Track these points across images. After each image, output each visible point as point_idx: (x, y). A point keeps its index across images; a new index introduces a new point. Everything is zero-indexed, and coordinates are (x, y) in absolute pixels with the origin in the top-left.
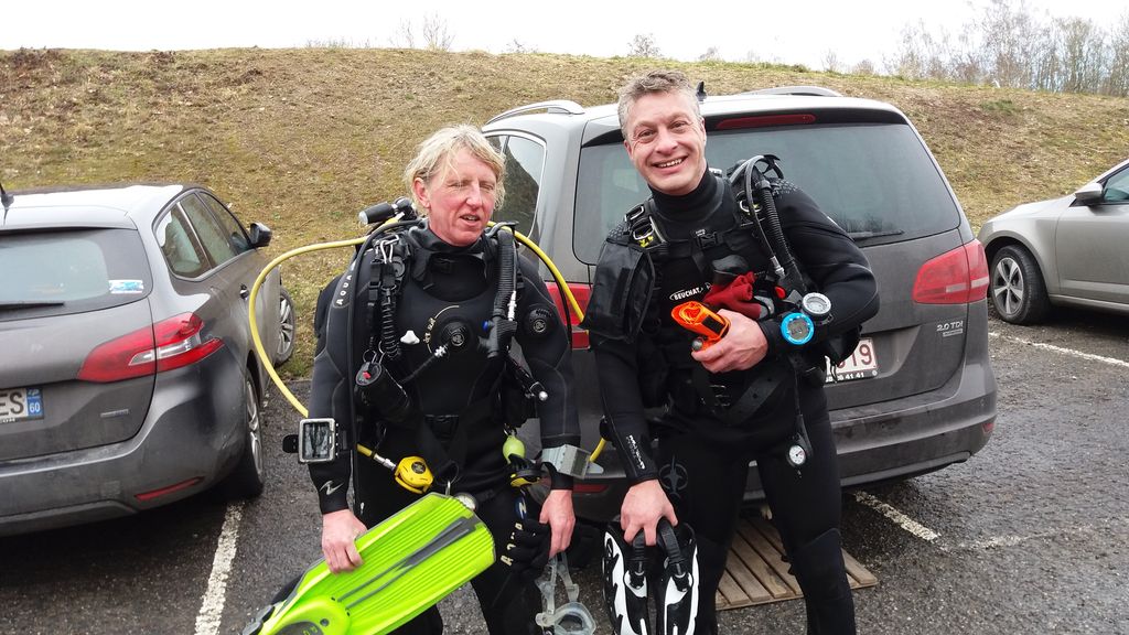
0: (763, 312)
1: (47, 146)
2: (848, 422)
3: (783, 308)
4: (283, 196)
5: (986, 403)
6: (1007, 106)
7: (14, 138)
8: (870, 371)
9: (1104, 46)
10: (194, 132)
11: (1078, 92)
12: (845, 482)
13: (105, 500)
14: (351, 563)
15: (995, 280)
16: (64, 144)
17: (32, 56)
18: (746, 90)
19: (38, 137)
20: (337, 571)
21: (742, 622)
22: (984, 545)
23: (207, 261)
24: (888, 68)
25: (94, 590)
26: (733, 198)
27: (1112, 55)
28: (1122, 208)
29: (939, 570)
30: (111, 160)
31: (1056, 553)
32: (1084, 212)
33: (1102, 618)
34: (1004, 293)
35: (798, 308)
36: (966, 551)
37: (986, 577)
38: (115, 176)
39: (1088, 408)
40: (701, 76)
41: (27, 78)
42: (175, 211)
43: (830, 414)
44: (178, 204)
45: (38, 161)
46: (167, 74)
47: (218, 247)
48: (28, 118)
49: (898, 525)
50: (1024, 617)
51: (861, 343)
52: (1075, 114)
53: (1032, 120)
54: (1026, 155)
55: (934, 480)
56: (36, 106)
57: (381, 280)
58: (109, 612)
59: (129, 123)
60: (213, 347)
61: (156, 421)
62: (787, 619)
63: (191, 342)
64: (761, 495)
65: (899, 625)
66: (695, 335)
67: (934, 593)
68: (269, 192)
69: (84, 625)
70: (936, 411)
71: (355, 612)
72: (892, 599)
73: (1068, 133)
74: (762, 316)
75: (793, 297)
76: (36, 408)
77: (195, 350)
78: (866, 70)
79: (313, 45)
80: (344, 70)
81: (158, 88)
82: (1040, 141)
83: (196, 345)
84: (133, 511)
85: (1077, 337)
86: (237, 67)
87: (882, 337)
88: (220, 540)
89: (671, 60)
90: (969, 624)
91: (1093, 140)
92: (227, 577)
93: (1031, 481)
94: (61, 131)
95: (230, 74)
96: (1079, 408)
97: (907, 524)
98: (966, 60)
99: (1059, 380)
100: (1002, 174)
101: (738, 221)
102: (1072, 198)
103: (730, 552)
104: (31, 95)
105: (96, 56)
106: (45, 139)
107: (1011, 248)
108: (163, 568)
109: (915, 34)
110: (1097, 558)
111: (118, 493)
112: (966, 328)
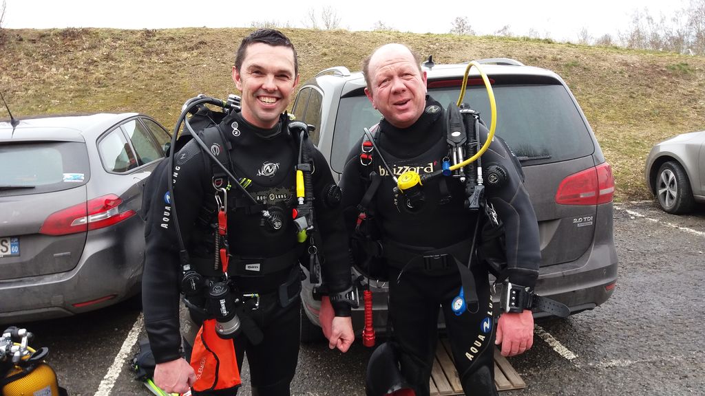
1: (76, 86)
6: (684, 67)
7: (58, 81)
10: (162, 79)
13: (55, 306)
15: (660, 184)
16: (87, 85)
17: (73, 32)
19: (72, 81)
22: (605, 365)
24: (622, 40)
29: (570, 380)
30: (113, 95)
31: (653, 373)
34: (665, 193)
36: (592, 368)
37: (600, 387)
38: (114, 105)
41: (69, 45)
45: (71, 95)
46: (150, 43)
48: (68, 70)
49: (552, 348)
53: (701, 77)
54: (695, 100)
56: (73, 62)
59: (125, 73)
60: (127, 216)
61: (87, 259)
63: (112, 212)
76: (16, 250)
77: (114, 218)
78: (607, 41)
81: (144, 52)
83: (114, 214)
84: (72, 314)
86: (192, 39)
88: (130, 333)
92: (126, 356)
93: (651, 322)
94: (85, 77)
95: (187, 44)
96: (698, 273)
97: (559, 348)
98: (675, 34)
99: (690, 254)
100: (677, 112)
103: (435, 360)
104: (71, 56)
105: (110, 32)
106: (76, 82)
107: (670, 164)
108: (92, 349)
109: (641, 17)
110: (680, 379)
111: (62, 303)
112: (595, 221)
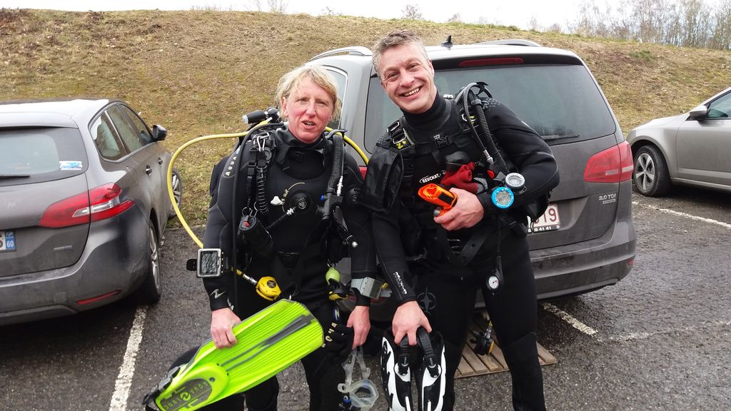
0: (480, 188)
1: (19, 72)
2: (540, 259)
3: (493, 184)
4: (174, 108)
5: (629, 247)
6: (646, 55)
8: (555, 226)
9: (710, 17)
10: (116, 65)
11: (692, 46)
12: (540, 297)
13: (57, 304)
14: (230, 343)
15: (637, 168)
16: (31, 72)
17: (10, 14)
18: (478, 42)
19: (14, 67)
20: (221, 348)
21: (469, 386)
22: (625, 338)
23: (124, 150)
24: (570, 29)
25: (49, 363)
26: (458, 113)
27: (715, 23)
28: (719, 122)
29: (596, 354)
30: (62, 83)
31: (671, 343)
32: (695, 125)
33: (699, 386)
34: (642, 176)
35: (503, 184)
36: (614, 342)
37: (626, 358)
38: (65, 93)
39: (694, 251)
40: (449, 32)
41: (6, 28)
42: (103, 117)
43: (530, 252)
44: (106, 112)
45: (14, 82)
46: (98, 27)
47: (131, 140)
48: (7, 55)
49: (571, 325)
50: (649, 384)
51: (549, 208)
52: (690, 61)
53: (663, 64)
54: (658, 87)
55: (595, 297)
56: (12, 47)
57: (257, 161)
58: (58, 376)
59: (73, 59)
60: (128, 205)
61: (90, 253)
62: (498, 385)
63: (114, 203)
64: (483, 305)
65: (570, 389)
66: (436, 206)
67: (592, 369)
68: (165, 105)
69: (42, 385)
70: (597, 251)
71: (232, 373)
72: (566, 372)
73: (686, 73)
74: (479, 191)
75: (499, 177)
76: (11, 244)
77: (116, 207)
78: (555, 30)
79: (195, 9)
80: (215, 25)
81: (93, 36)
82: (668, 78)
83: (116, 204)
84: (75, 312)
85: (688, 205)
86: (145, 23)
87: (563, 203)
88: (132, 331)
89: (429, 22)
90: (614, 389)
91: (701, 78)
92: (136, 355)
93: (657, 297)
94: (28, 63)
95: (140, 27)
96: (688, 250)
97: (577, 324)
98: (621, 25)
99: (676, 233)
100: (643, 99)
101: (461, 128)
102: (688, 115)
104: (9, 39)
105: (51, 13)
106: (18, 68)
107: (648, 147)
108: (94, 349)
109: (588, 7)
110: (697, 347)
111: (65, 300)
112: (617, 198)
